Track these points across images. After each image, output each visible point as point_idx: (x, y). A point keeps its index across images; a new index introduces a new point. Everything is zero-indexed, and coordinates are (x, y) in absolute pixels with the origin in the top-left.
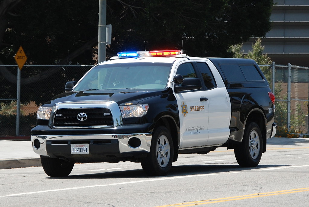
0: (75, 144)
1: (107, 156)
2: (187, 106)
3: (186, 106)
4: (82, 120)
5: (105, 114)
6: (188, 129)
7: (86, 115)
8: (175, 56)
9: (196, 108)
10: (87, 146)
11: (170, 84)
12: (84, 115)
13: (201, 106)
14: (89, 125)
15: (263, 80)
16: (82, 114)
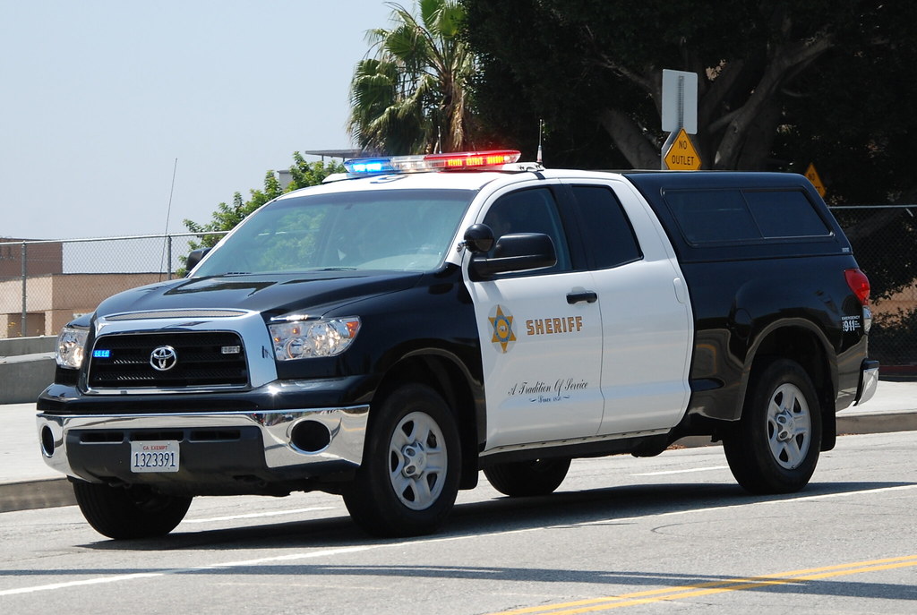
0: (141, 442)
1: (236, 477)
2: (516, 320)
3: (509, 321)
4: (163, 367)
5: (225, 351)
6: (519, 388)
7: (173, 353)
8: (498, 168)
9: (552, 323)
10: (173, 447)
11: (455, 254)
12: (168, 352)
13: (570, 319)
14: (183, 384)
15: (831, 234)
16: (162, 349)
